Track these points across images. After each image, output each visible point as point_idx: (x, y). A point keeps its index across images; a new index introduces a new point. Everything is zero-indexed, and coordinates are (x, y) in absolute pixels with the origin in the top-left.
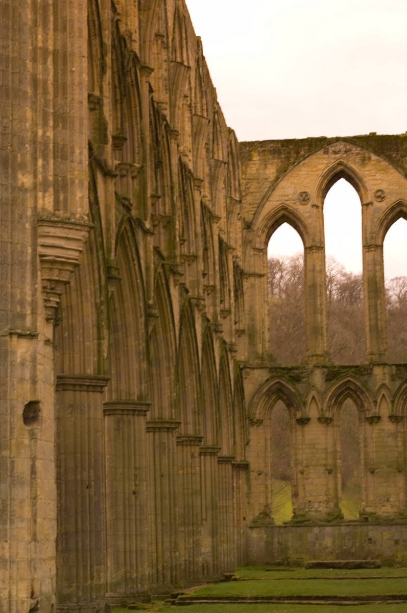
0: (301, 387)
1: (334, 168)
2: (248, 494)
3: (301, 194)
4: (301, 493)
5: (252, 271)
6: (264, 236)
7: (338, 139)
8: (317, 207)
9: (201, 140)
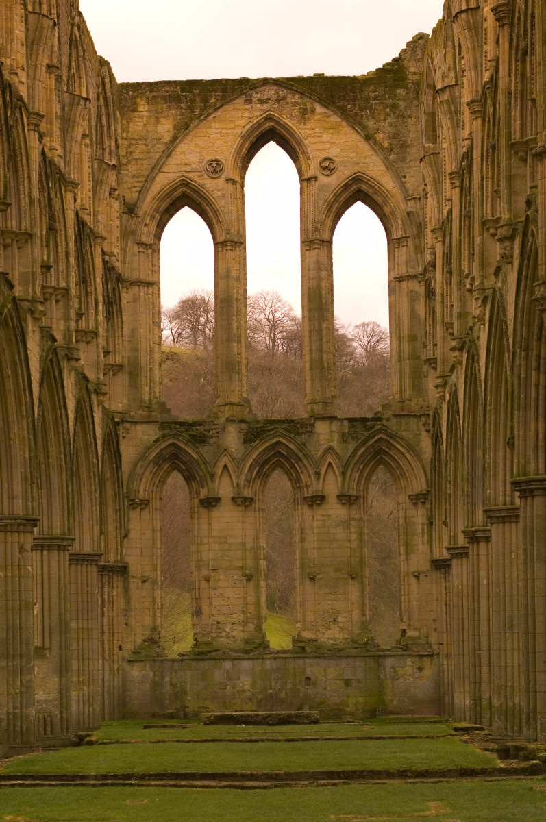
0: (206, 450)
1: (259, 125)
2: (127, 612)
3: (211, 162)
4: (206, 610)
5: (134, 276)
6: (154, 224)
7: (266, 81)
8: (234, 182)
9: (41, 52)
